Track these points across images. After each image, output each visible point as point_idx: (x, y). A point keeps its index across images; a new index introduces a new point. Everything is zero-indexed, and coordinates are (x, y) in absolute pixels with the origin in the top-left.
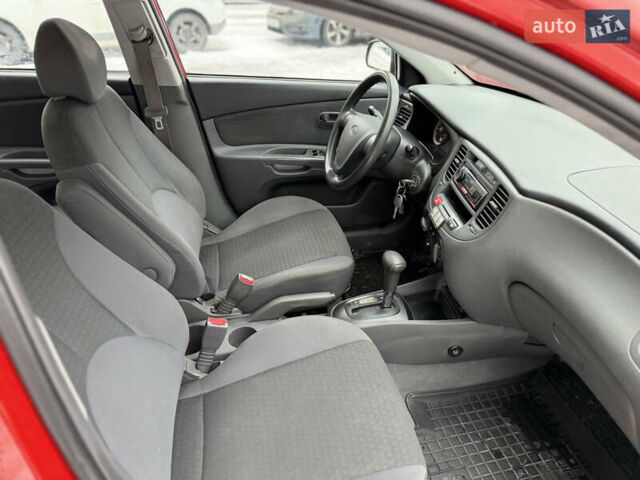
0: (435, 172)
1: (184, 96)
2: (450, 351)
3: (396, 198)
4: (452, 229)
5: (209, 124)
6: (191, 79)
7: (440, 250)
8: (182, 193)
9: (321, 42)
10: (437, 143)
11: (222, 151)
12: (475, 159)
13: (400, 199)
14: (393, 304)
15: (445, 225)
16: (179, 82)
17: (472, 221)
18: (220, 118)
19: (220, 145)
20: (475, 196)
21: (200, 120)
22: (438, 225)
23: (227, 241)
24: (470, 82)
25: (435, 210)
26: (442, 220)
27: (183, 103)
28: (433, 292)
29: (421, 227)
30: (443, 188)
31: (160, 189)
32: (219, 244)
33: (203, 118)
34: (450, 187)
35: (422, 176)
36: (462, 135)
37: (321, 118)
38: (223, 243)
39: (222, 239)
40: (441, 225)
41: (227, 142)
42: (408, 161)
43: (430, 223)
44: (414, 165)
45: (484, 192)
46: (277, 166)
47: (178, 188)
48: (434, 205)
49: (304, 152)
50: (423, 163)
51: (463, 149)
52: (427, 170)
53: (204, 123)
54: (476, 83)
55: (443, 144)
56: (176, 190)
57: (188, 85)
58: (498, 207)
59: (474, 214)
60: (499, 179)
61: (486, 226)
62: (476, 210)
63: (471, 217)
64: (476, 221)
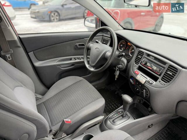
0: (129, 61)
1: (19, 44)
2: (149, 126)
4: (151, 84)
5: (31, 54)
6: (21, 36)
8: (24, 85)
9: (50, 21)
11: (37, 64)
12: (149, 55)
13: (117, 73)
14: (126, 115)
15: (147, 82)
16: (16, 38)
17: (160, 80)
18: (35, 51)
19: (36, 62)
21: (27, 53)
23: (47, 100)
24: (122, 29)
26: (144, 81)
27: (19, 47)
30: (136, 67)
31: (15, 87)
32: (43, 102)
33: (28, 52)
34: (140, 66)
35: (124, 63)
36: (138, 47)
37: (76, 46)
38: (45, 101)
39: (44, 100)
40: (145, 83)
41: (39, 60)
42: (118, 59)
44: (120, 60)
46: (62, 66)
47: (23, 84)
48: (136, 74)
49: (71, 59)
52: (125, 61)
53: (29, 54)
54: (124, 29)
56: (22, 85)
57: (20, 39)
58: (173, 74)
59: (160, 77)
60: (169, 63)
61: (169, 82)
62: (160, 75)
63: (159, 78)
64: (162, 79)
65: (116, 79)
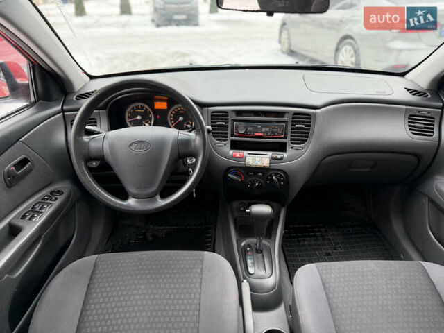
17: (290, 145)
20: (275, 131)
30: (228, 146)
34: (234, 142)
36: (204, 105)
40: (270, 163)
51: (218, 114)
58: (305, 126)
59: (288, 141)
60: (291, 111)
61: (306, 140)
62: (286, 138)
63: (286, 143)
64: (292, 143)
65: (195, 195)
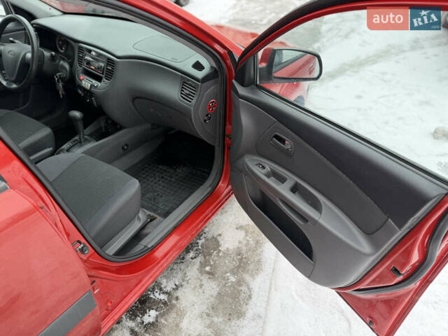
0: (71, 65)
2: (123, 148)
3: (58, 86)
4: (97, 87)
7: (96, 100)
10: (63, 51)
12: (90, 51)
13: (60, 86)
14: (86, 140)
15: (92, 87)
17: (104, 79)
20: (99, 68)
22: (89, 88)
24: (61, 13)
25: (83, 82)
26: (89, 85)
28: (101, 128)
29: (80, 95)
30: (80, 71)
34: (84, 69)
35: (66, 69)
36: (77, 42)
42: (53, 63)
43: (84, 89)
44: (58, 65)
45: (102, 65)
48: (81, 80)
50: (62, 62)
51: (81, 48)
52: (67, 66)
54: (65, 13)
55: (66, 50)
58: (112, 68)
59: (103, 76)
